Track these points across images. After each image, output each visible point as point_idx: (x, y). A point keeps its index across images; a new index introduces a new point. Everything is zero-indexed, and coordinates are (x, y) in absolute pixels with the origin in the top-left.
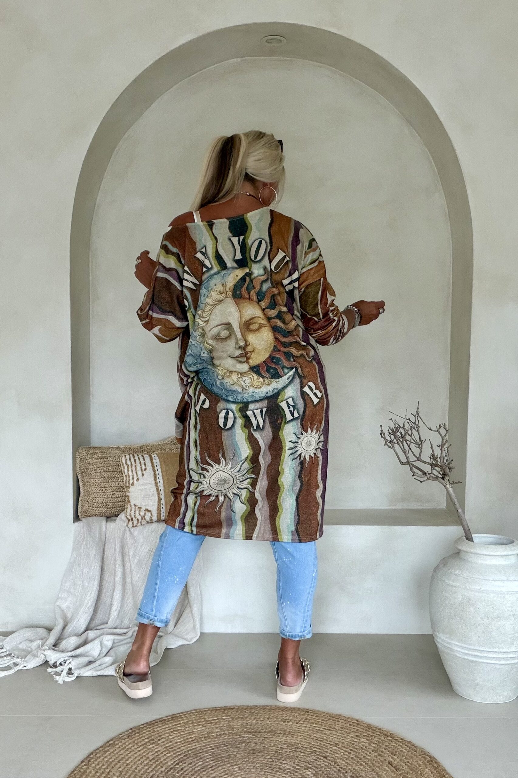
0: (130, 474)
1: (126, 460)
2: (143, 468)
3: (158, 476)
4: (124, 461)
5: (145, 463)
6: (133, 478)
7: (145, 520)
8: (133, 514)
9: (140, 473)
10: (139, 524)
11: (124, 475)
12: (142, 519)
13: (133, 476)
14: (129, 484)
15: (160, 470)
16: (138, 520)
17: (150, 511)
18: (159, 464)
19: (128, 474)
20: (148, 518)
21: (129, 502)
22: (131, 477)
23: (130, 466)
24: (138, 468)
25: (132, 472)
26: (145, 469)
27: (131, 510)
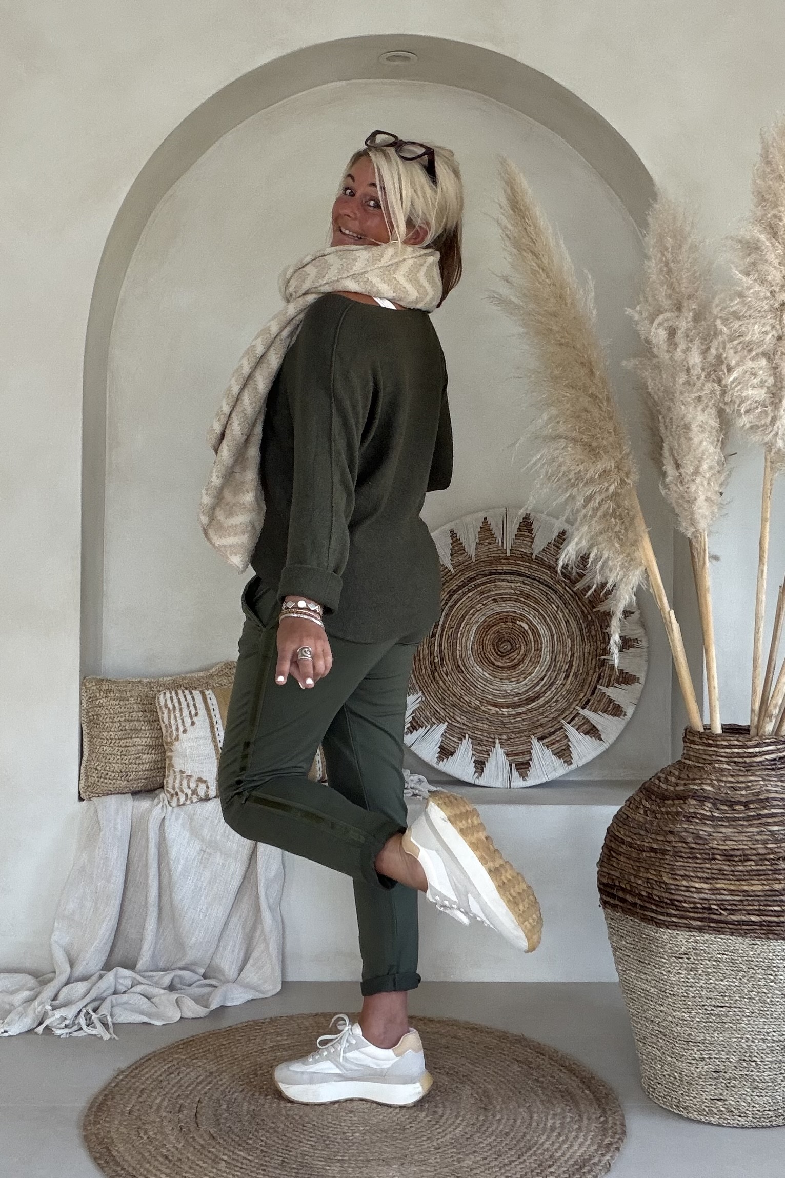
0: (173, 722)
1: (166, 700)
2: (193, 713)
3: (216, 726)
4: (162, 703)
5: (195, 705)
6: (177, 729)
7: (198, 795)
8: (177, 785)
9: (188, 721)
10: (188, 802)
11: (163, 726)
12: (192, 795)
13: (177, 725)
14: (171, 737)
15: (218, 716)
16: (186, 795)
17: (205, 782)
18: (216, 707)
19: (170, 723)
20: (202, 792)
21: (173, 766)
22: (174, 728)
23: (171, 709)
24: (185, 713)
25: (176, 719)
26: (196, 714)
27: (175, 778)
